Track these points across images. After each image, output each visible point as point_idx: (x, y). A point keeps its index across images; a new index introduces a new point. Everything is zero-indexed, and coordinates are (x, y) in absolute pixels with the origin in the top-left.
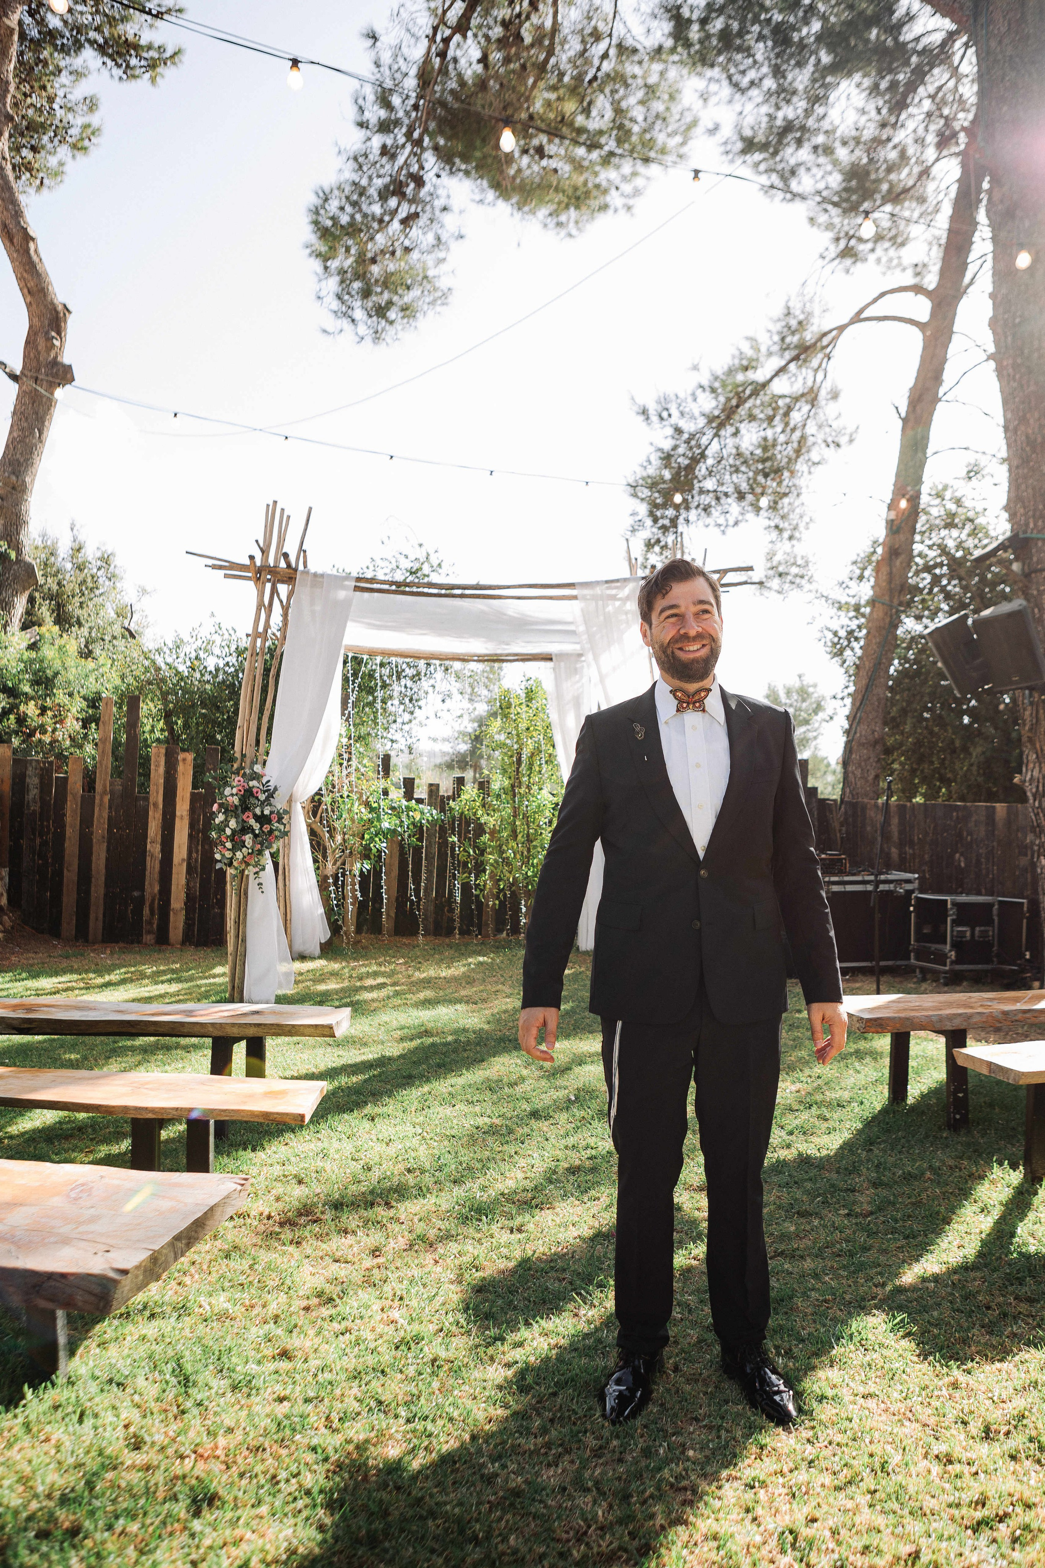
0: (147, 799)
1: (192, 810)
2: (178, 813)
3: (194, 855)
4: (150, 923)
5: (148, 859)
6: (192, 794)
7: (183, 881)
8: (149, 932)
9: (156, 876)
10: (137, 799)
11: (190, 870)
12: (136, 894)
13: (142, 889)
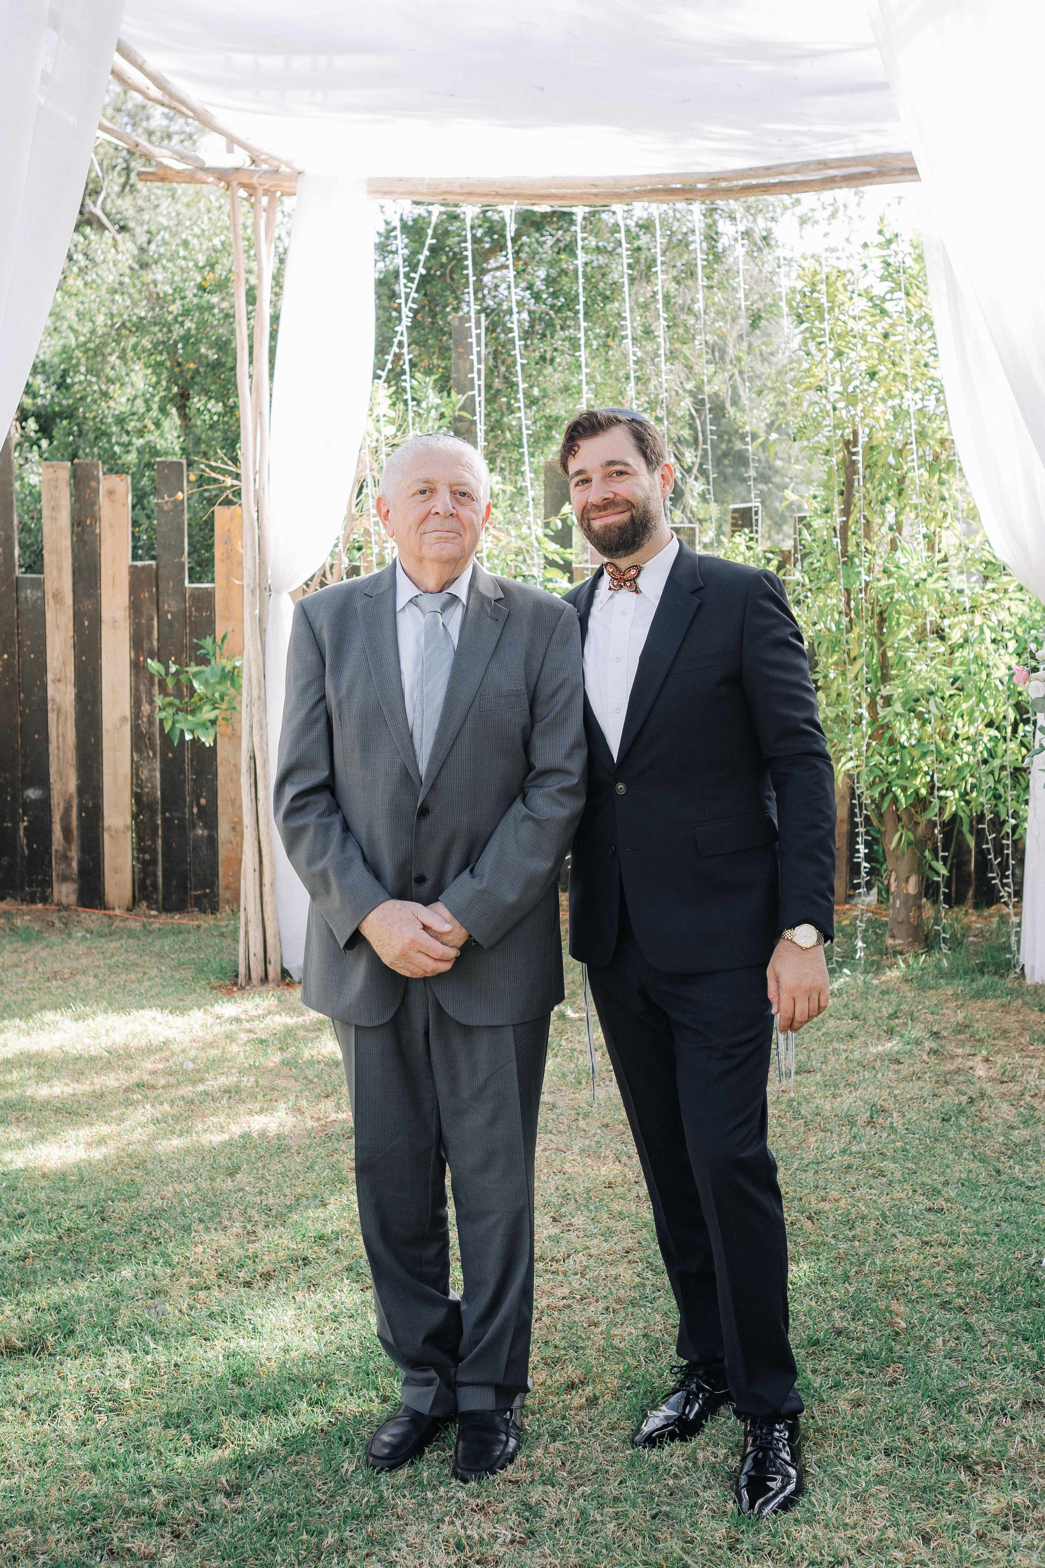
0: (39, 585)
1: (135, 607)
2: (106, 615)
3: (146, 708)
4: (65, 858)
5: (52, 717)
6: (134, 571)
7: (126, 769)
8: (64, 878)
9: (70, 755)
10: (18, 585)
11: (139, 740)
12: (32, 794)
13: (43, 782)
